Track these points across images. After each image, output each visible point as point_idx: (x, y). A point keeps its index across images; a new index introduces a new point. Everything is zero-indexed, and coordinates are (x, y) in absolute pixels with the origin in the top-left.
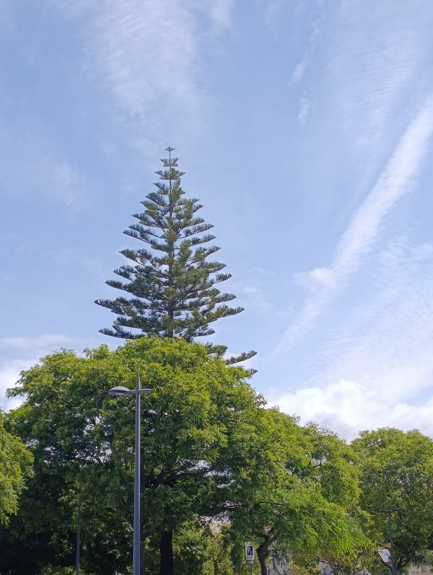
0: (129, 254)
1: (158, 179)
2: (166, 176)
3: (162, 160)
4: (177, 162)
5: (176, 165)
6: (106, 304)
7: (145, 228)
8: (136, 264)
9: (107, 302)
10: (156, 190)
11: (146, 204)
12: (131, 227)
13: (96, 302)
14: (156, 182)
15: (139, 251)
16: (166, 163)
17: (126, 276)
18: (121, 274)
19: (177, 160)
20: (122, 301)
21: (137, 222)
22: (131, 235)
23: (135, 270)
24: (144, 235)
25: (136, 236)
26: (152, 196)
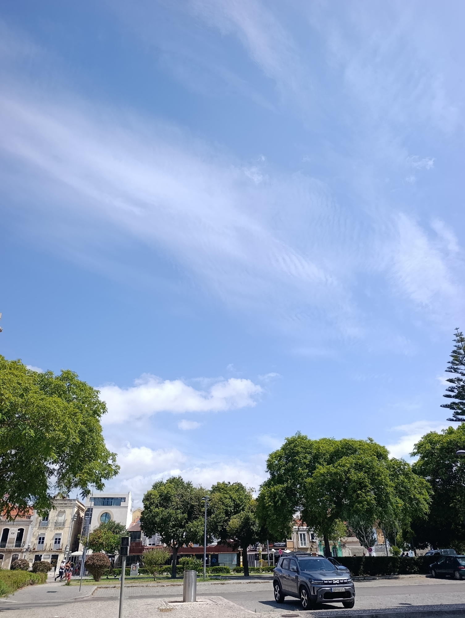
0: (451, 381)
1: (455, 343)
2: (458, 341)
3: (454, 335)
4: (462, 334)
5: (462, 335)
6: (446, 406)
7: (455, 367)
8: (456, 385)
9: (446, 405)
10: (455, 349)
11: (452, 356)
12: (448, 368)
13: (441, 406)
14: (454, 345)
15: (456, 379)
16: (457, 336)
17: (453, 391)
18: (449, 391)
19: (462, 333)
20: (454, 403)
21: (450, 365)
22: (449, 371)
23: (456, 387)
24: (456, 370)
25: (451, 372)
26: (454, 352)
